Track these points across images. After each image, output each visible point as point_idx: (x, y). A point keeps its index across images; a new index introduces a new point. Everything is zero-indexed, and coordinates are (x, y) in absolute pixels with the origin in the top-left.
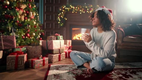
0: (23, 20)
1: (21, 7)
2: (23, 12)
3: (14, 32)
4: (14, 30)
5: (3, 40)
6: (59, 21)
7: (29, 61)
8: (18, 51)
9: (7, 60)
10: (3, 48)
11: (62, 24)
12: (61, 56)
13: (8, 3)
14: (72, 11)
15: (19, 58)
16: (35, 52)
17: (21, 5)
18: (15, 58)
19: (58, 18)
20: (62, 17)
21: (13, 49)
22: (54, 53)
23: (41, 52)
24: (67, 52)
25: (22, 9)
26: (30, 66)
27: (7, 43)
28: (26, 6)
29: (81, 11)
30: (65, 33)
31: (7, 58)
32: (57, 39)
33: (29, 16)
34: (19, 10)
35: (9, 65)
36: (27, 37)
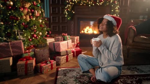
0: (28, 19)
1: (26, 7)
2: (28, 11)
3: (21, 35)
4: (20, 34)
5: (11, 47)
6: (66, 15)
7: (38, 66)
8: (26, 56)
9: (17, 67)
10: (12, 54)
11: (69, 18)
12: (68, 57)
13: (12, 3)
14: (81, 3)
15: (28, 65)
16: (42, 56)
17: (25, 4)
18: (24, 65)
19: (64, 11)
20: (69, 10)
21: (22, 54)
22: (62, 55)
23: (48, 55)
24: (75, 51)
25: (27, 8)
26: (39, 71)
27: (15, 50)
28: (30, 5)
29: (90, 3)
30: (72, 27)
31: (17, 65)
32: (64, 40)
33: (35, 15)
34: (24, 10)
35: (19, 72)
36: (33, 38)
